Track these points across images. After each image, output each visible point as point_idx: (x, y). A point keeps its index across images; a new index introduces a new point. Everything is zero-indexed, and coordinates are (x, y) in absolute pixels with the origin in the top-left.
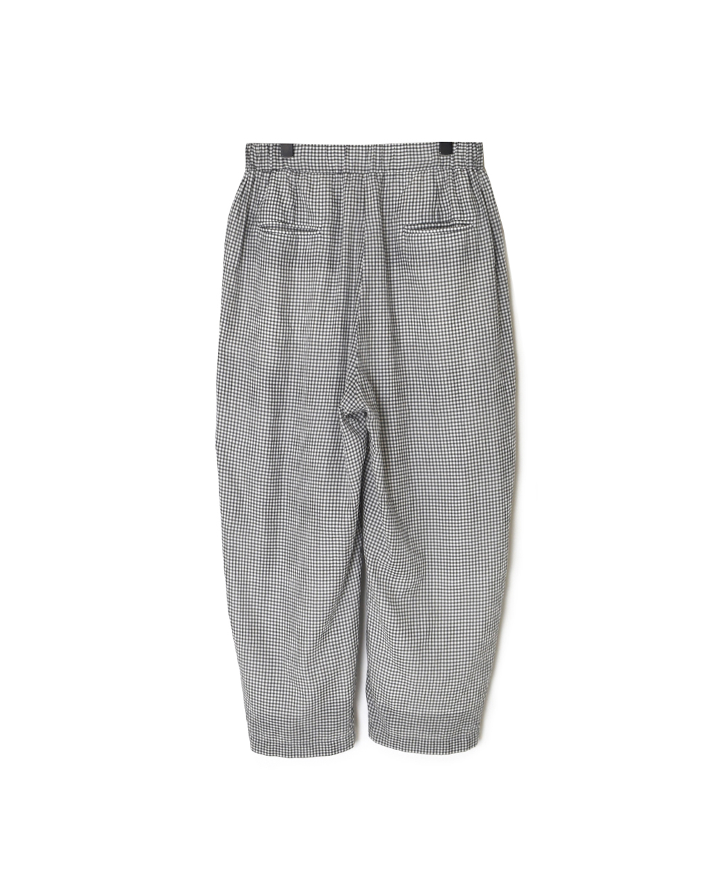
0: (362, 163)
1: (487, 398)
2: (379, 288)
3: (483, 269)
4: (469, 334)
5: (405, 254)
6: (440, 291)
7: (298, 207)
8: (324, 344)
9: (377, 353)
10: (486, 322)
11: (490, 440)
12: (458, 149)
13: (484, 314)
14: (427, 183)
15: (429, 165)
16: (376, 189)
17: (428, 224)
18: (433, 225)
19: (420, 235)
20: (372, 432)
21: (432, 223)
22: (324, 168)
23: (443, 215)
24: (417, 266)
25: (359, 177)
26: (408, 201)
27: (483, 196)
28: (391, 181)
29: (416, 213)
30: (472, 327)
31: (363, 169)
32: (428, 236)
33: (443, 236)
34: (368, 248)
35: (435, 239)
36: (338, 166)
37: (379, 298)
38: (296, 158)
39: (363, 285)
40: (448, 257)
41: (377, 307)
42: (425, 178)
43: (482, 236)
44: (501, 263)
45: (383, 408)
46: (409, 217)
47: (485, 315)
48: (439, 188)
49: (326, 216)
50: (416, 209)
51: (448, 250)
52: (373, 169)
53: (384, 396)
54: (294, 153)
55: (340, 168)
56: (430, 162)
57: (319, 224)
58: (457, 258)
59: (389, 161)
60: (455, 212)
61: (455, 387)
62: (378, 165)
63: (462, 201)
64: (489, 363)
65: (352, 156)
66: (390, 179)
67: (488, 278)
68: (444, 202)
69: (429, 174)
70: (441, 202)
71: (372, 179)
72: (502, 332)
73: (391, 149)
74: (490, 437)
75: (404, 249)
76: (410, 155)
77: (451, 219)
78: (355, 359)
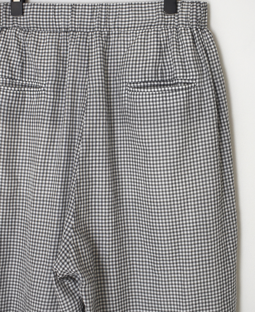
0: (87, 22)
1: (207, 259)
2: (99, 146)
3: (205, 128)
4: (190, 195)
5: (128, 112)
6: (161, 151)
7: (26, 64)
8: (45, 199)
9: (97, 211)
10: (208, 182)
11: (210, 300)
12: (182, 8)
13: (205, 174)
14: (151, 42)
15: (153, 24)
16: (100, 47)
17: (151, 82)
18: (156, 83)
19: (141, 93)
20: (84, 297)
21: (155, 81)
22: (51, 27)
23: (166, 73)
24: (138, 124)
25: (84, 35)
26: (132, 59)
27: (207, 55)
28: (116, 39)
29: (139, 71)
30: (193, 187)
31: (88, 27)
32: (149, 95)
33: (164, 95)
34: (90, 106)
35: (156, 98)
36: (64, 25)
37: (99, 156)
38: (25, 17)
39: (83, 142)
40: (169, 117)
41: (97, 165)
42: (149, 37)
43: (205, 95)
44: (224, 122)
45: (103, 265)
46: (132, 75)
47: (207, 175)
48: (163, 46)
49: (50, 73)
50: (139, 67)
51: (169, 109)
52: (98, 28)
53: (104, 253)
54: (23, 12)
55: (66, 27)
56: (154, 21)
57: (43, 81)
58: (178, 117)
59: (114, 20)
60: (178, 71)
61: (175, 246)
62: (103, 23)
63: (185, 60)
64: (210, 224)
65: (78, 15)
66: (115, 37)
67: (210, 138)
68: (168, 60)
69: (152, 33)
70: (165, 61)
71: (96, 37)
72: (225, 191)
73: (116, 9)
74: (210, 297)
75: (126, 106)
76: (135, 14)
77: (174, 78)
78: (71, 220)
